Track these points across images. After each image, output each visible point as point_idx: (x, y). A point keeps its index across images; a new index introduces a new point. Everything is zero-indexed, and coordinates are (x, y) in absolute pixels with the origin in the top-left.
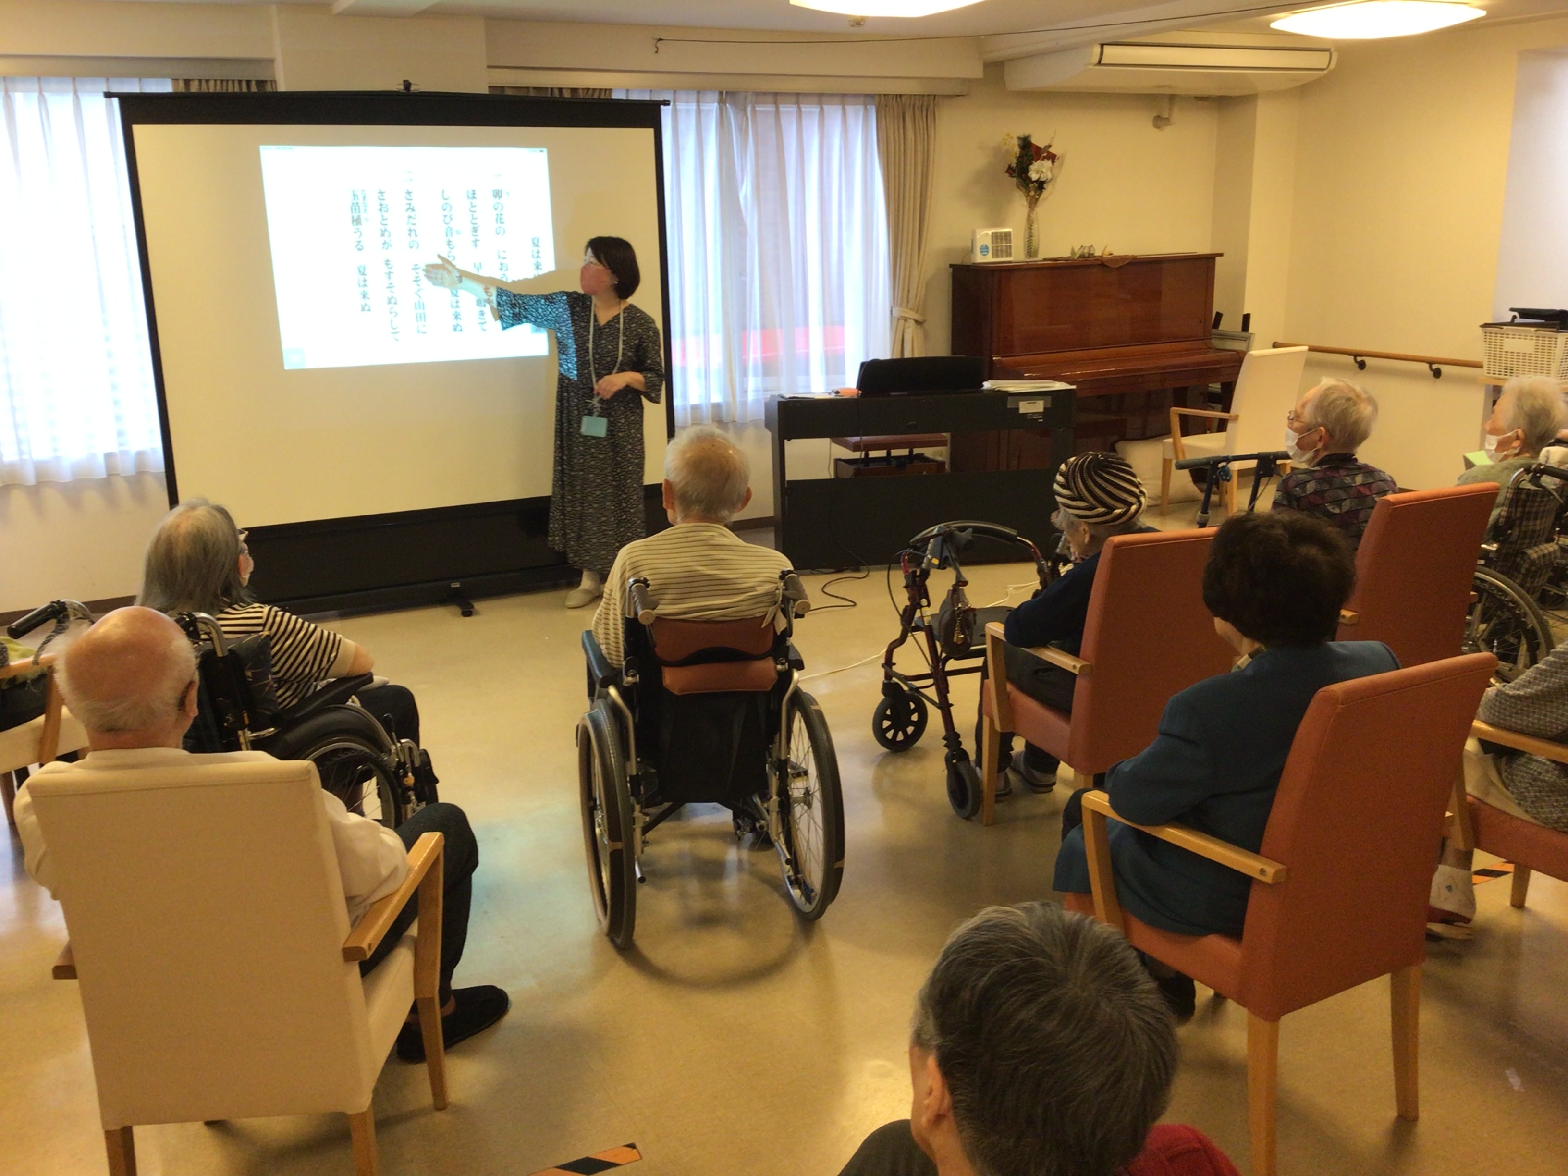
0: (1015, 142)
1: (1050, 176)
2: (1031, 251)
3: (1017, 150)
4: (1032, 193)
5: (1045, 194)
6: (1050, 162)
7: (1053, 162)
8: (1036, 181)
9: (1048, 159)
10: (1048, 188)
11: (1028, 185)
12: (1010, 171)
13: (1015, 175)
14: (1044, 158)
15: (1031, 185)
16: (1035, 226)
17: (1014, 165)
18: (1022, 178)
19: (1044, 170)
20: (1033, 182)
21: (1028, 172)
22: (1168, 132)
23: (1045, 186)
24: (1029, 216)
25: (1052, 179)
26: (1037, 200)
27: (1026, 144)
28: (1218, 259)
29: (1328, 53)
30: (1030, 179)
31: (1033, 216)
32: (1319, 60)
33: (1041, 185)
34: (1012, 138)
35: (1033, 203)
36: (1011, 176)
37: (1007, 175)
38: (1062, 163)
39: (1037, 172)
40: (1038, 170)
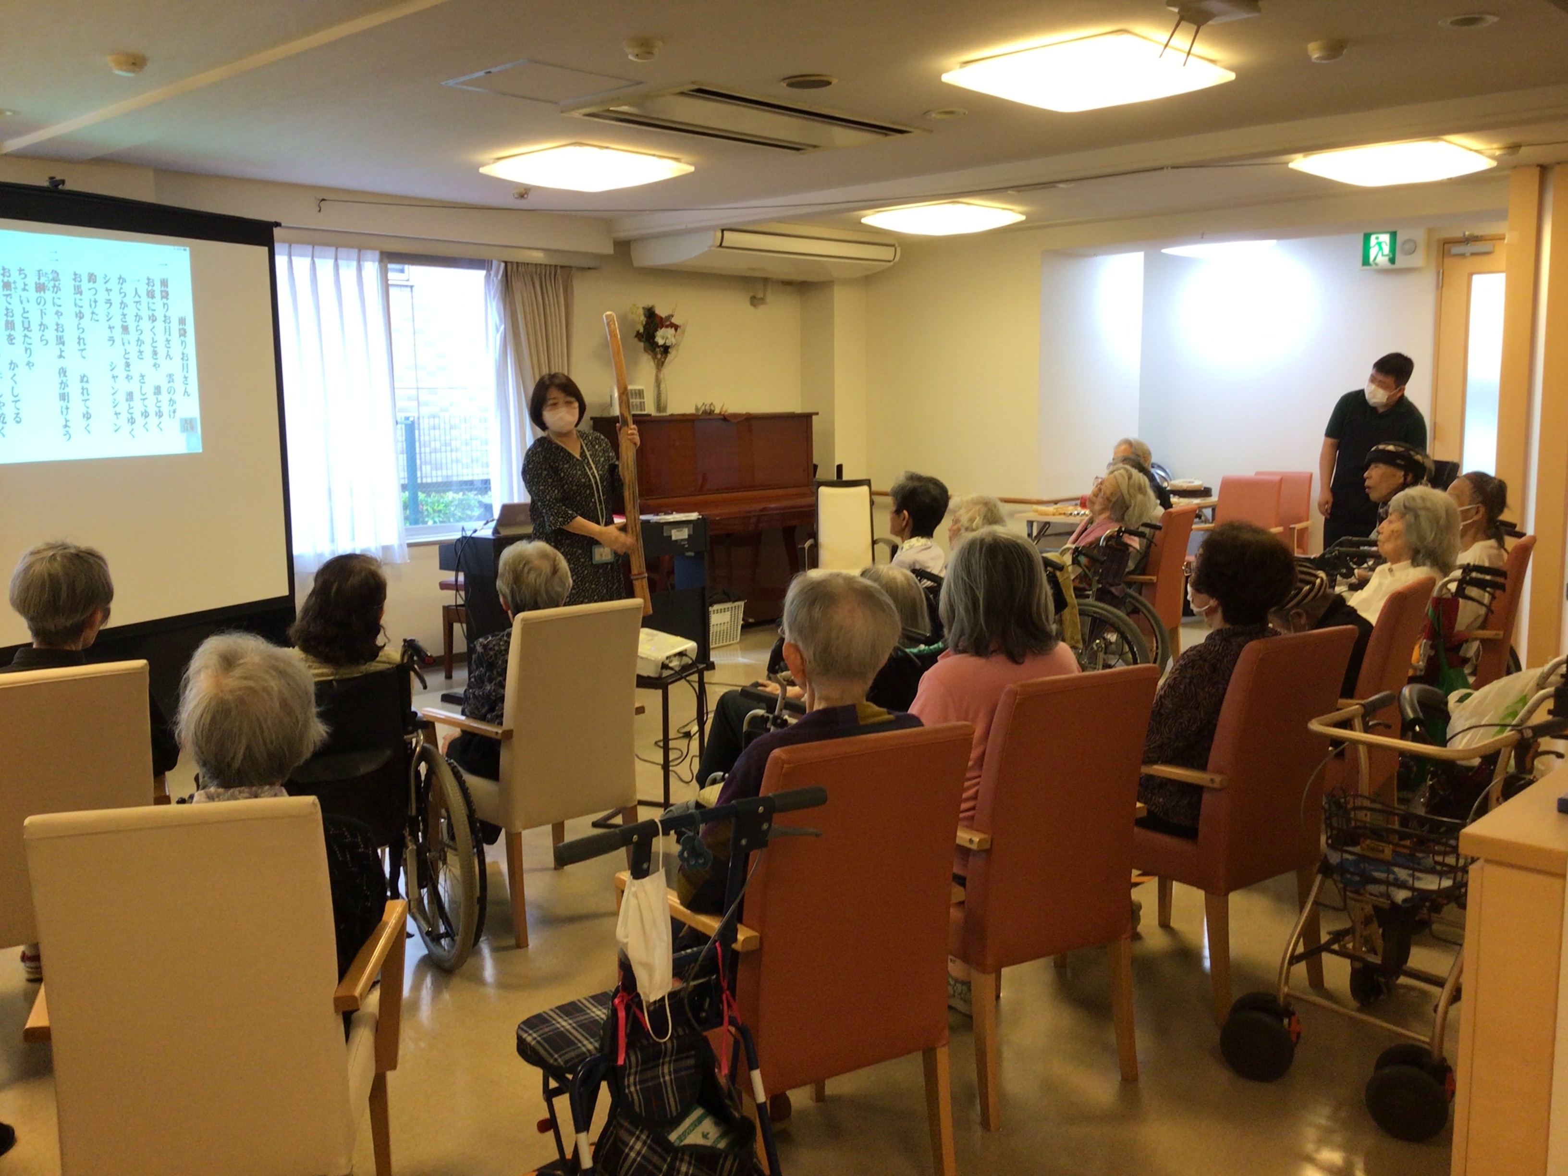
0: (641, 311)
1: (674, 341)
2: (660, 407)
3: (643, 319)
4: (659, 356)
5: (670, 357)
6: (673, 329)
7: (676, 330)
8: (662, 346)
9: (672, 327)
10: (672, 353)
11: (655, 349)
12: (638, 335)
13: (644, 339)
14: (667, 327)
15: (658, 350)
16: (663, 386)
17: (642, 330)
18: (649, 342)
19: (669, 336)
20: (659, 347)
21: (655, 337)
22: (762, 310)
23: (669, 350)
24: (657, 377)
25: (676, 344)
26: (663, 363)
27: (650, 313)
28: (814, 417)
29: (893, 248)
30: (657, 344)
31: (661, 376)
32: (885, 253)
33: (666, 349)
34: (638, 308)
35: (660, 365)
36: (640, 340)
37: (636, 340)
38: (684, 332)
39: (663, 338)
40: (663, 336)
